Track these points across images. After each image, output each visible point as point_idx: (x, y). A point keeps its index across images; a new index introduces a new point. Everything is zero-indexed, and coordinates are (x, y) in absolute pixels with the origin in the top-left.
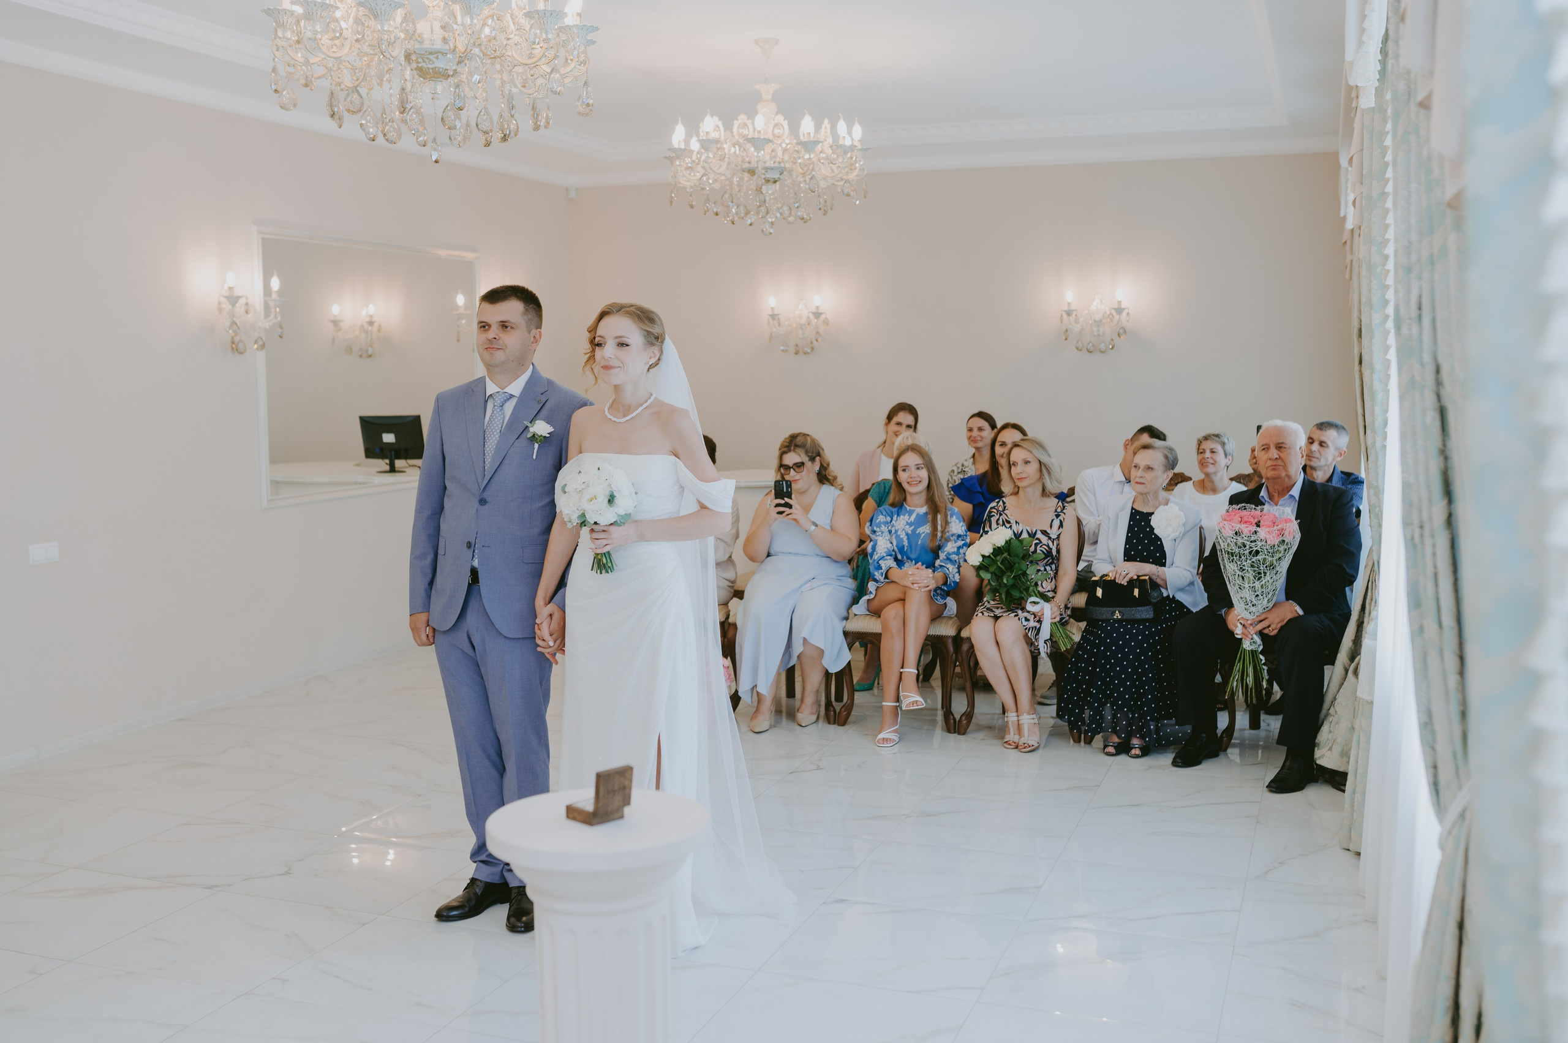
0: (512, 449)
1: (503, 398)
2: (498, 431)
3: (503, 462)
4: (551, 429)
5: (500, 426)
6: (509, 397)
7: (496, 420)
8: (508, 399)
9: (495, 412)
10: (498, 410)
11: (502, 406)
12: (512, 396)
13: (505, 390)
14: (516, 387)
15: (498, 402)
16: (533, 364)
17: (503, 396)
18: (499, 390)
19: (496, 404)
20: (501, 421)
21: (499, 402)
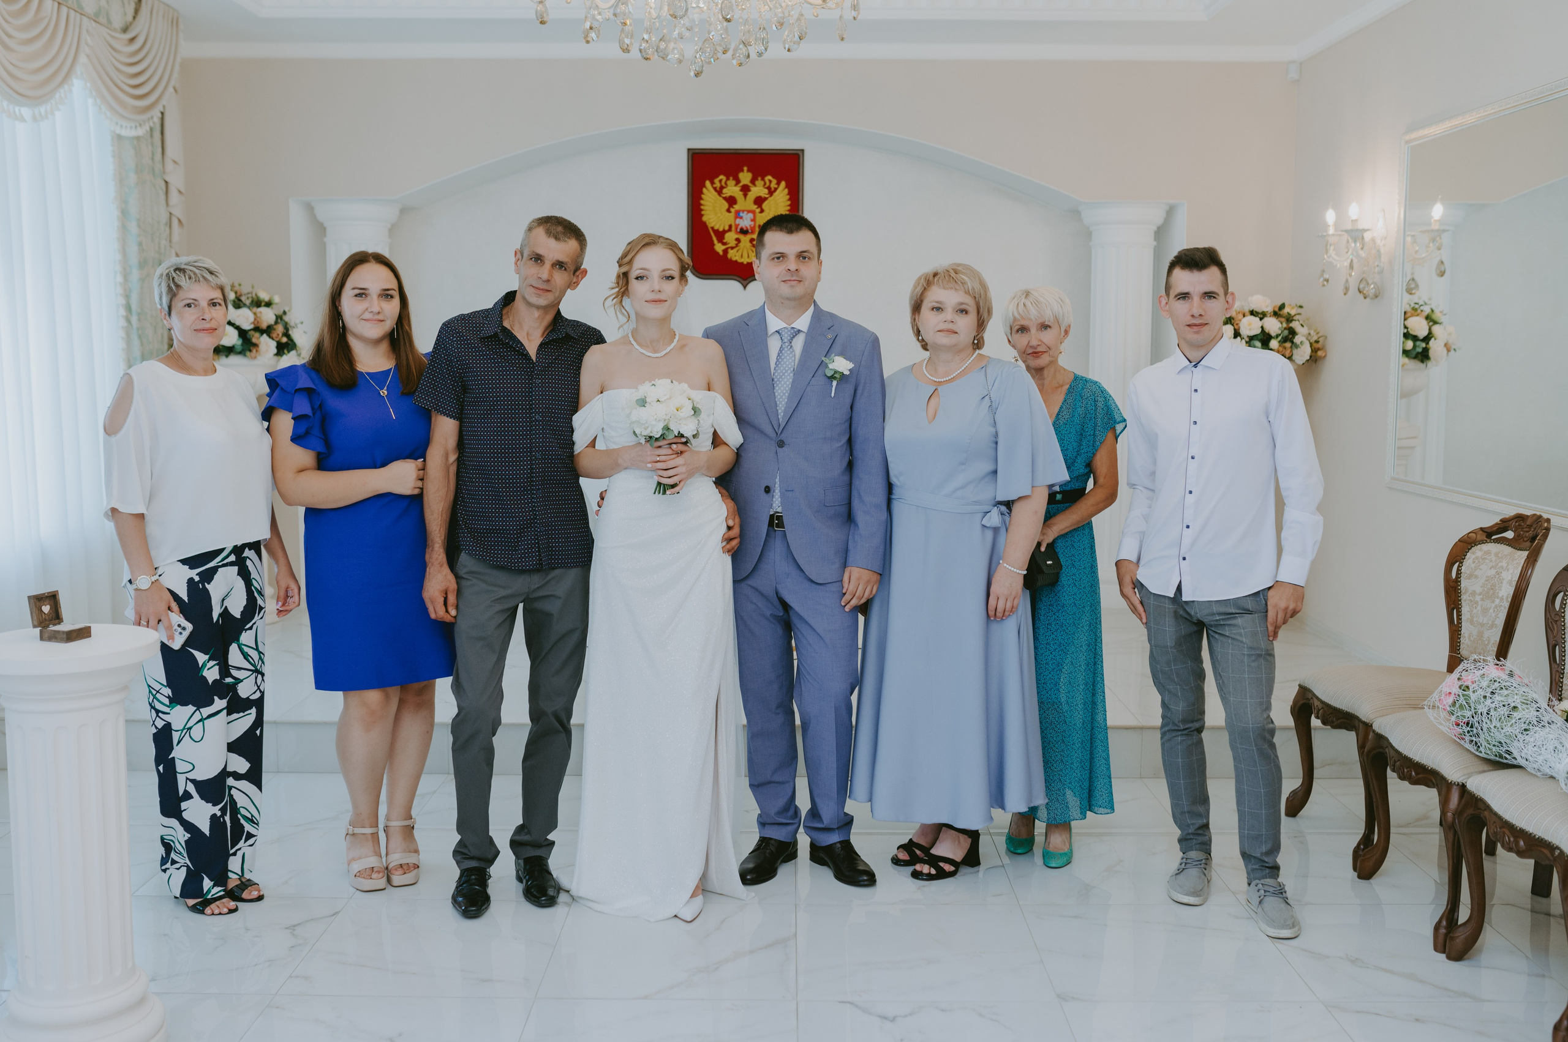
0: (809, 388)
1: (792, 334)
2: (792, 369)
3: (801, 403)
4: (851, 365)
5: (793, 364)
6: (794, 334)
7: (788, 357)
8: (796, 334)
9: (786, 349)
10: (789, 347)
11: (791, 343)
12: (799, 331)
13: (792, 326)
14: (803, 322)
15: (786, 337)
16: (814, 301)
17: (792, 331)
18: (785, 325)
19: (786, 340)
20: (793, 359)
21: (789, 338)
